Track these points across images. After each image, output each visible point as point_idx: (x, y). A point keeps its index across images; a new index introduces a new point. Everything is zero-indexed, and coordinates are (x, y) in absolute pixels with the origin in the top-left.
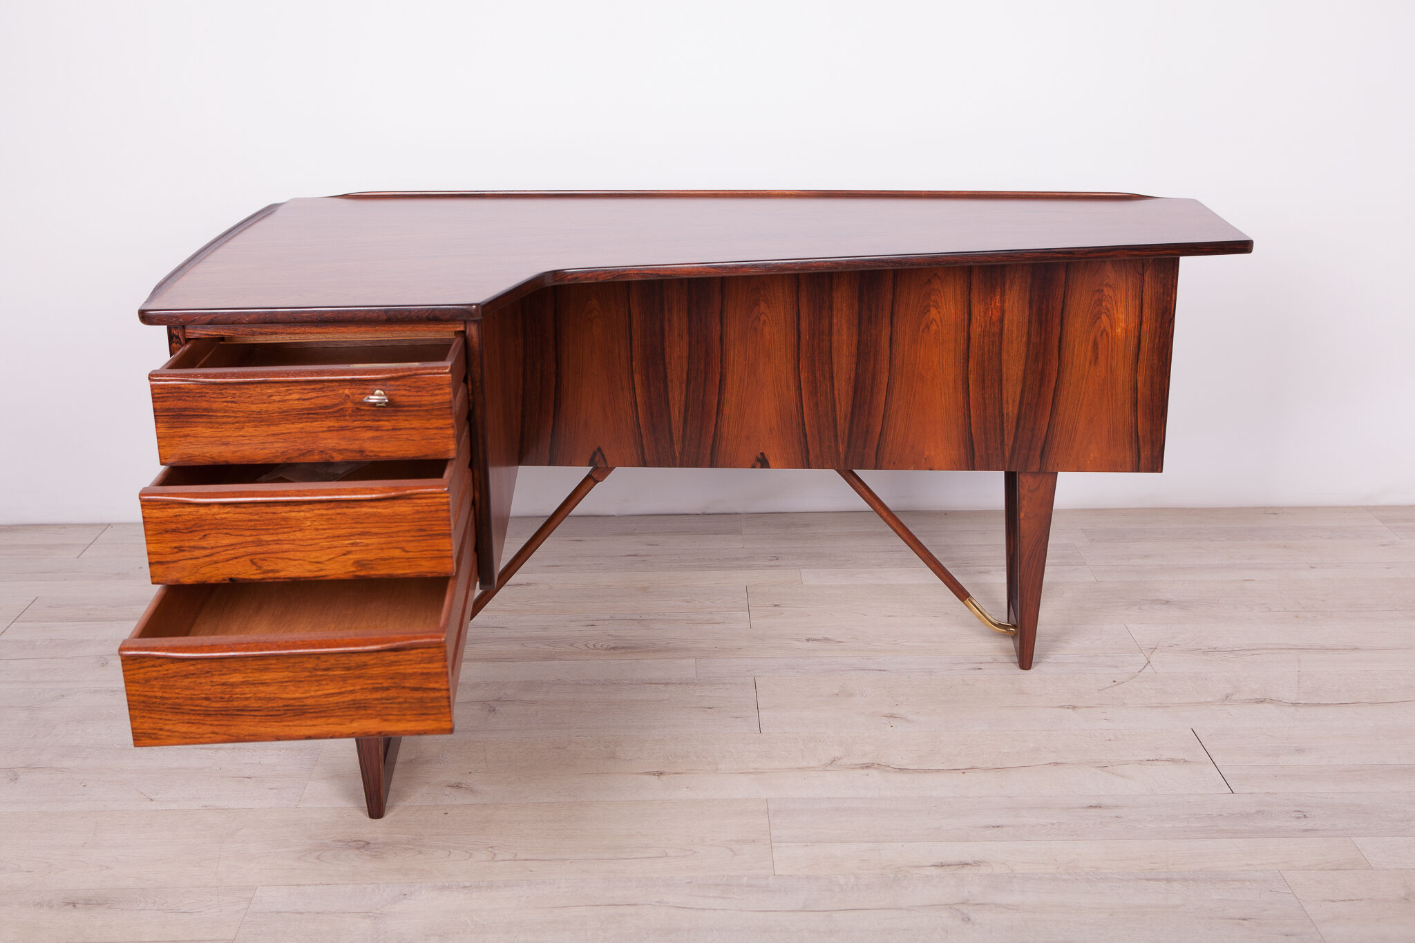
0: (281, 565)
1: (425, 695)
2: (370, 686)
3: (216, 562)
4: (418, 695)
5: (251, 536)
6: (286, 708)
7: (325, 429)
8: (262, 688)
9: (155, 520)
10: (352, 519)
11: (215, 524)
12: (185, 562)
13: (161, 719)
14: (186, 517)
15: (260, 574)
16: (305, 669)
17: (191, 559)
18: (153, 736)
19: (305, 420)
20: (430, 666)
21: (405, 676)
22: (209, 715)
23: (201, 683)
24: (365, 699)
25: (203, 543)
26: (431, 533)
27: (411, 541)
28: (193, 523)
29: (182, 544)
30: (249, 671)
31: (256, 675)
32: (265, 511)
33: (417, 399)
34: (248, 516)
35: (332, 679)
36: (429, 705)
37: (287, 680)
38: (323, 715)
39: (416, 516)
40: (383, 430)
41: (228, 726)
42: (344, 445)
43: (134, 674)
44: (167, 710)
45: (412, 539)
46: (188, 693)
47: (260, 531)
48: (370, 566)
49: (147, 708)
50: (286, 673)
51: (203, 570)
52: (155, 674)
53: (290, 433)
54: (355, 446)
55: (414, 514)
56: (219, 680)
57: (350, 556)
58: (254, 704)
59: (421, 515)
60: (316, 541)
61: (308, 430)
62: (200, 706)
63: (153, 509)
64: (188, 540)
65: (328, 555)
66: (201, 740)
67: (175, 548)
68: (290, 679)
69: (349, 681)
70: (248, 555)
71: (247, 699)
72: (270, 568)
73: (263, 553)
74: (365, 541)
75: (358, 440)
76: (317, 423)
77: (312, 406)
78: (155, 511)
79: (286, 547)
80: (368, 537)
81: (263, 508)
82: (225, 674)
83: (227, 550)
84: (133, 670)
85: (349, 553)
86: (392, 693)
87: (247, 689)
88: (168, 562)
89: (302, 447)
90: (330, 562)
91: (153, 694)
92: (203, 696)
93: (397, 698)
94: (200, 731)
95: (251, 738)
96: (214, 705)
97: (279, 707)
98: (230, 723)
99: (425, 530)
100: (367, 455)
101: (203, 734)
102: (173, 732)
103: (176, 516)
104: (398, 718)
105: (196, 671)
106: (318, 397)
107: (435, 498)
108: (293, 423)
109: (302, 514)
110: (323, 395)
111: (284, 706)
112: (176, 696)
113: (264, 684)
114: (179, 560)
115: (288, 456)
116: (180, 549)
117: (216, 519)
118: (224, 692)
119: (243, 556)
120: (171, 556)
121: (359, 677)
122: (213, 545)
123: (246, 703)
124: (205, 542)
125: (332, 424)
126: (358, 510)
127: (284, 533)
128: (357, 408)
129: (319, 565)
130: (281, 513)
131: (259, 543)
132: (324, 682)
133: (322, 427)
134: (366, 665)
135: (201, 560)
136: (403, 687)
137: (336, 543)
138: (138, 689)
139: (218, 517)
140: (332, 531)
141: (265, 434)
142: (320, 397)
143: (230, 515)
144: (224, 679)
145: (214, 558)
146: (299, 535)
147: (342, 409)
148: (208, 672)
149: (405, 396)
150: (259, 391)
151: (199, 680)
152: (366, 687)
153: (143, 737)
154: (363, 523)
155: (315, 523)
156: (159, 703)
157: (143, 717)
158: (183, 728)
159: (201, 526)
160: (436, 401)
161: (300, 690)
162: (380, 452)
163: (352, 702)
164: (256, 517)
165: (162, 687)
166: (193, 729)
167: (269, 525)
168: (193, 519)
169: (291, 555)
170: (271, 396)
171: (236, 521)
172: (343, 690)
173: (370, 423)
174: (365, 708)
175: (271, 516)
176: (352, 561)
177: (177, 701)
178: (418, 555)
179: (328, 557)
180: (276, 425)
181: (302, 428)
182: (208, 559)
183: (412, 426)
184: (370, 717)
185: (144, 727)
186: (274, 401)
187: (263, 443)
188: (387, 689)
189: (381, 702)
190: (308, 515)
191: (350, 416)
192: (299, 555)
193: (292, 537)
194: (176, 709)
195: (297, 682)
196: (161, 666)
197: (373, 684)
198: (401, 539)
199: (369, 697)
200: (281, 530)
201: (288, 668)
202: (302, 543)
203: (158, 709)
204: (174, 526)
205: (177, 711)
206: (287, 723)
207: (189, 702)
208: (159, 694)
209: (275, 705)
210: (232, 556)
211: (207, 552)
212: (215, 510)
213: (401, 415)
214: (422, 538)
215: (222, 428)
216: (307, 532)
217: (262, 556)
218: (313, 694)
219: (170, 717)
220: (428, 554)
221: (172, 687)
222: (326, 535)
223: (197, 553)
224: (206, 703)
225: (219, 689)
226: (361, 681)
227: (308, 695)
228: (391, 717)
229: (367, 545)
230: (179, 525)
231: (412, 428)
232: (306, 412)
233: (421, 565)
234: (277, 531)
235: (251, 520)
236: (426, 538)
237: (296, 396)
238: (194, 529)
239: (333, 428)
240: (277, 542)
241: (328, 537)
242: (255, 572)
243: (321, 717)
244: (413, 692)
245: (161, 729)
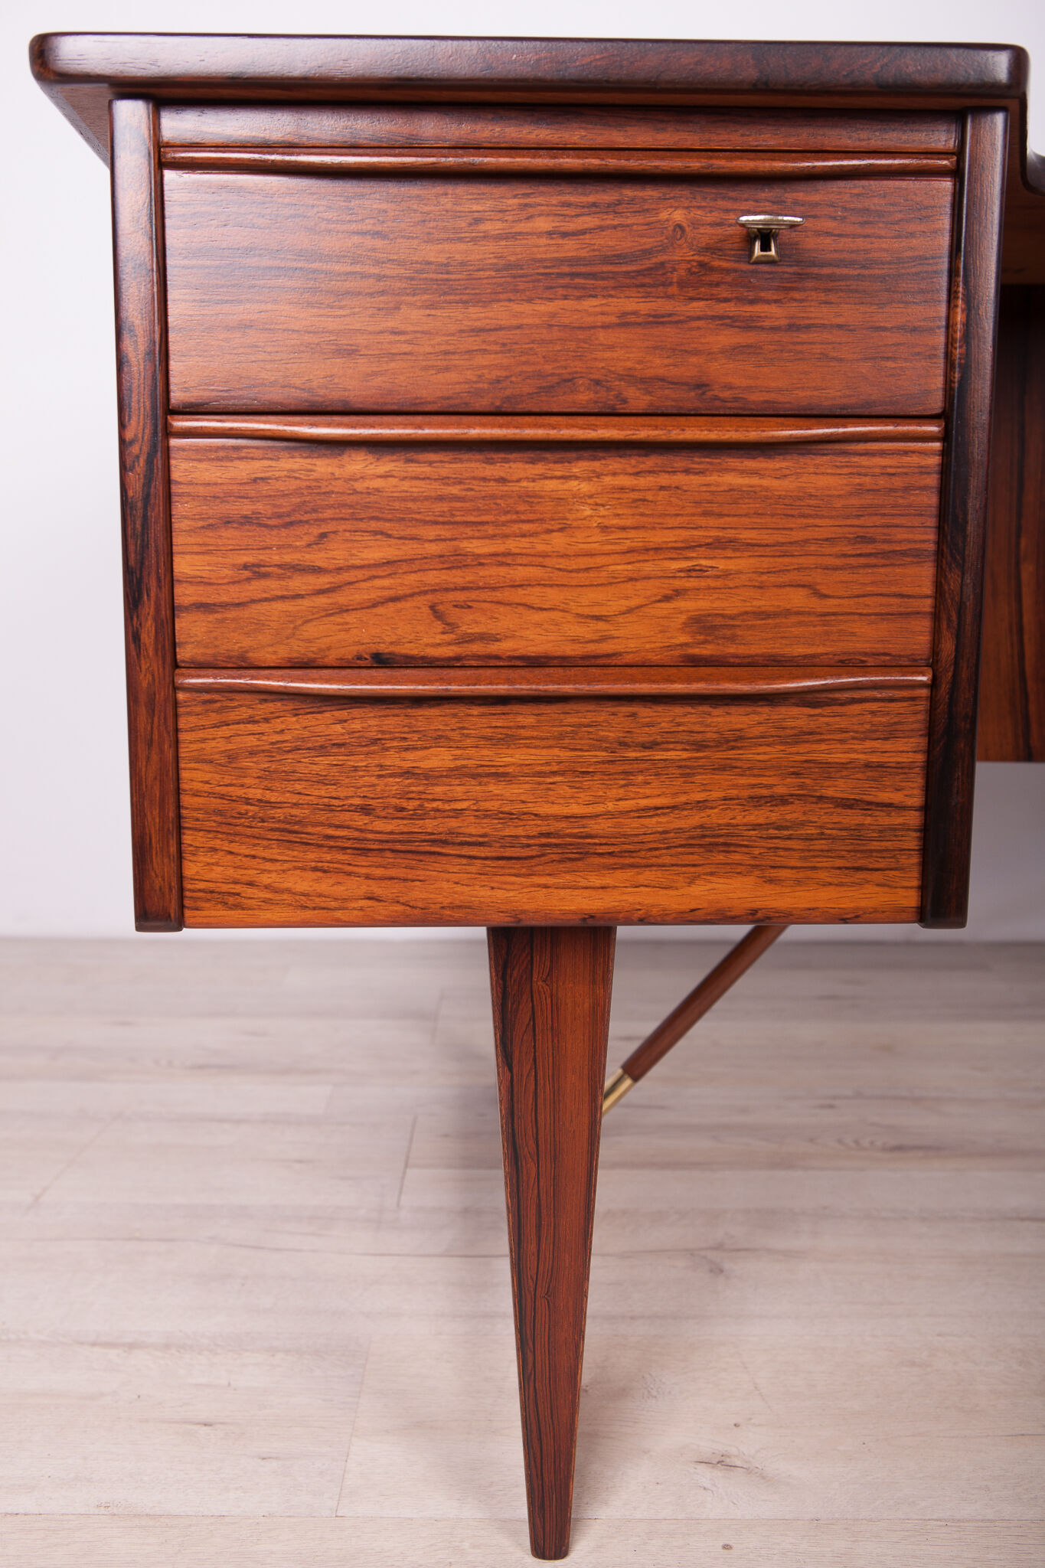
0: (505, 621)
1: (868, 820)
2: (746, 793)
3: (343, 610)
4: (852, 818)
5: (439, 540)
6: (544, 840)
7: (614, 319)
8: (495, 788)
9: (202, 490)
10: (697, 503)
11: (351, 507)
12: (265, 606)
13: (254, 857)
14: (280, 486)
15: (450, 644)
16: (599, 744)
17: (283, 598)
18: (231, 900)
19: (561, 291)
20: (888, 746)
21: (828, 770)
22: (364, 852)
23: (356, 769)
24: (729, 825)
25: (318, 558)
26: (886, 547)
27: (836, 569)
28: (296, 500)
29: (263, 557)
30: (469, 742)
31: (485, 752)
32: (477, 473)
33: (860, 243)
34: (435, 485)
35: (659, 770)
36: (875, 845)
37: (555, 768)
38: (628, 861)
39: (854, 501)
40: (762, 328)
41: (405, 880)
42: (658, 365)
43: (203, 741)
44: (270, 835)
45: (838, 562)
46: (323, 793)
47: (462, 529)
48: (728, 633)
49: (225, 829)
50: (556, 751)
51: (311, 630)
52: (252, 741)
53: (519, 327)
54: (688, 369)
55: (851, 494)
56: (398, 763)
57: (681, 604)
58: (472, 828)
59: (868, 499)
60: (600, 560)
61: (567, 321)
62: (348, 827)
63: (200, 460)
64: (279, 547)
65: (627, 598)
66: (338, 914)
67: (245, 567)
68: (562, 767)
69: (698, 778)
70: (425, 593)
71: (458, 813)
72: (476, 629)
73: (464, 589)
74: (722, 565)
75: (696, 353)
76: (594, 302)
77: (583, 253)
78: (203, 466)
79: (521, 573)
80: (730, 553)
81: (473, 465)
82: (415, 749)
83: (375, 577)
84: (204, 728)
85: (678, 593)
86: (792, 813)
87: (459, 789)
88: (225, 606)
89: (548, 368)
90: (630, 618)
91: (240, 792)
92: (357, 801)
93: (803, 824)
94: (339, 890)
95: (457, 914)
96: (379, 825)
97: (528, 837)
98: (411, 874)
99: (872, 541)
100: (716, 398)
101: (345, 900)
102: (276, 891)
103: (255, 480)
104: (801, 875)
105: (346, 739)
106: (601, 228)
107: (906, 453)
108: (530, 300)
109: (573, 484)
110: (616, 222)
111: (542, 835)
112: (295, 799)
113: (500, 776)
114: (253, 601)
115: (508, 393)
116: (257, 572)
117: (355, 492)
118: (405, 795)
119: (412, 595)
120: (232, 588)
121: (723, 768)
122: (341, 563)
123: (453, 823)
124: (322, 554)
125: (631, 305)
126: (713, 478)
127: (523, 536)
128: (701, 265)
129: (601, 625)
130: (519, 481)
131: (457, 561)
132: (640, 778)
133: (603, 314)
134: (741, 738)
135: (306, 603)
136: (821, 798)
137: (648, 568)
138: (207, 777)
139: (359, 486)
140: (642, 534)
141: (453, 328)
142: (608, 227)
143: (393, 481)
144: (411, 759)
145: (341, 598)
146: (558, 541)
147: (662, 264)
148: (375, 741)
149: (828, 234)
150: (449, 206)
151: (353, 761)
152: (734, 792)
153: (209, 900)
154: (721, 515)
155: (602, 511)
156: (253, 817)
157: (214, 850)
158: (302, 883)
159: (315, 511)
160: (910, 254)
161: (584, 796)
162: (749, 389)
163: (699, 832)
164: (455, 490)
165: (266, 776)
166: (325, 885)
167: (487, 512)
168: (297, 492)
169: (533, 596)
170: (477, 221)
171: (404, 500)
172: (683, 799)
173: (730, 309)
174: (727, 847)
175: (493, 488)
176: (683, 618)
177: (294, 812)
178: (848, 605)
179: (625, 604)
180: (485, 304)
181: (554, 315)
182: (323, 601)
183: (840, 321)
184: (734, 870)
185: (212, 876)
186: (486, 237)
187: (446, 353)
188: (783, 800)
189: (764, 833)
190: (585, 487)
191: (682, 284)
192: (554, 596)
193: (541, 548)
194: (291, 833)
195: (578, 773)
196: (267, 720)
197: (753, 786)
198: (810, 561)
199: (739, 820)
200: (515, 528)
201: (561, 737)
202: (563, 563)
203: (249, 831)
204: (247, 508)
205: (292, 837)
206: (543, 880)
207: (322, 817)
208: (256, 793)
209: (520, 832)
210: (387, 593)
211: (324, 581)
212: (357, 463)
213: (816, 289)
214: (862, 560)
215: (341, 308)
216: (580, 536)
217: (460, 596)
218: (611, 806)
219: (274, 852)
220: (874, 604)
221: (288, 776)
222: (628, 544)
223: (298, 583)
224: (361, 821)
225: (394, 785)
226: (724, 778)
227: (599, 809)
228: (783, 874)
229: (726, 574)
230: (259, 507)
231: (840, 327)
232: (566, 269)
233: (853, 634)
234: (506, 530)
235: (441, 498)
236: (873, 561)
237: (543, 224)
238: (297, 517)
239: (632, 318)
240: (502, 559)
241: (631, 551)
242: (439, 639)
243: (623, 867)
244: (839, 810)
245: (251, 884)
